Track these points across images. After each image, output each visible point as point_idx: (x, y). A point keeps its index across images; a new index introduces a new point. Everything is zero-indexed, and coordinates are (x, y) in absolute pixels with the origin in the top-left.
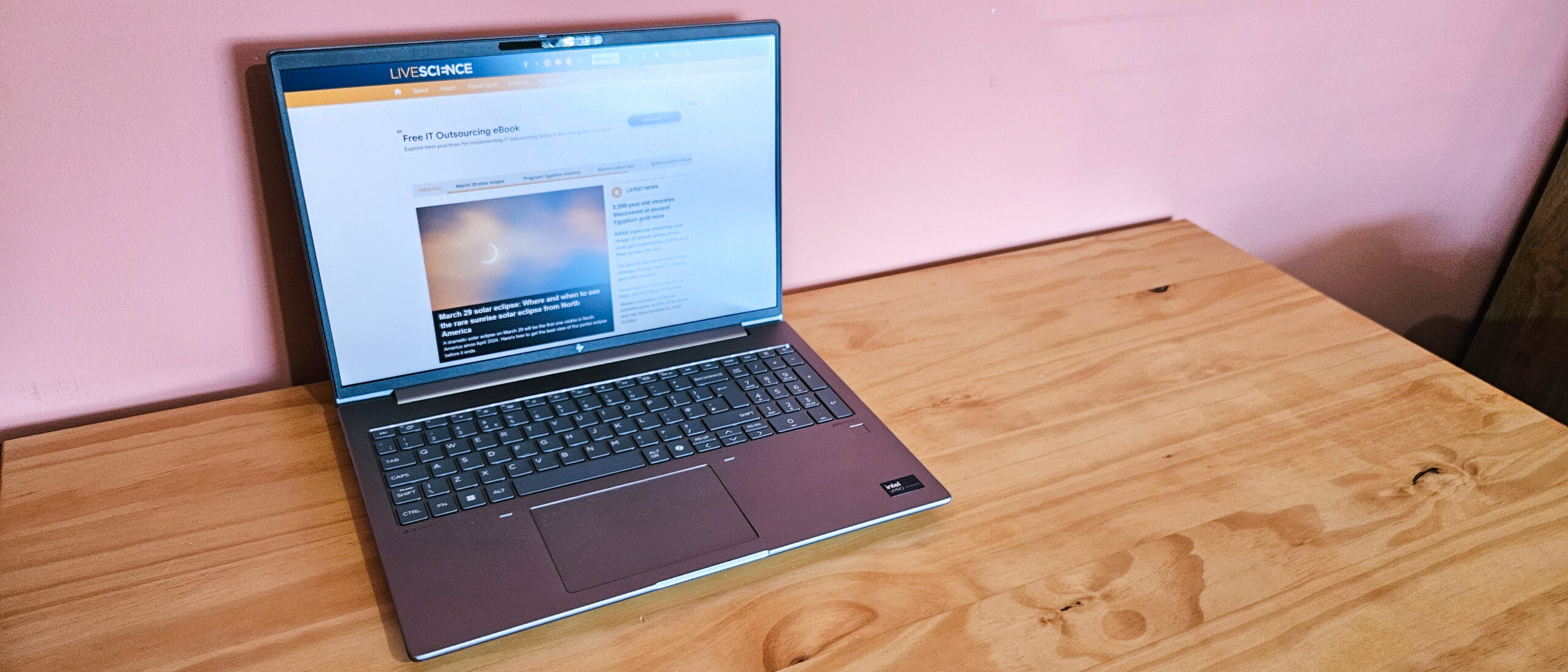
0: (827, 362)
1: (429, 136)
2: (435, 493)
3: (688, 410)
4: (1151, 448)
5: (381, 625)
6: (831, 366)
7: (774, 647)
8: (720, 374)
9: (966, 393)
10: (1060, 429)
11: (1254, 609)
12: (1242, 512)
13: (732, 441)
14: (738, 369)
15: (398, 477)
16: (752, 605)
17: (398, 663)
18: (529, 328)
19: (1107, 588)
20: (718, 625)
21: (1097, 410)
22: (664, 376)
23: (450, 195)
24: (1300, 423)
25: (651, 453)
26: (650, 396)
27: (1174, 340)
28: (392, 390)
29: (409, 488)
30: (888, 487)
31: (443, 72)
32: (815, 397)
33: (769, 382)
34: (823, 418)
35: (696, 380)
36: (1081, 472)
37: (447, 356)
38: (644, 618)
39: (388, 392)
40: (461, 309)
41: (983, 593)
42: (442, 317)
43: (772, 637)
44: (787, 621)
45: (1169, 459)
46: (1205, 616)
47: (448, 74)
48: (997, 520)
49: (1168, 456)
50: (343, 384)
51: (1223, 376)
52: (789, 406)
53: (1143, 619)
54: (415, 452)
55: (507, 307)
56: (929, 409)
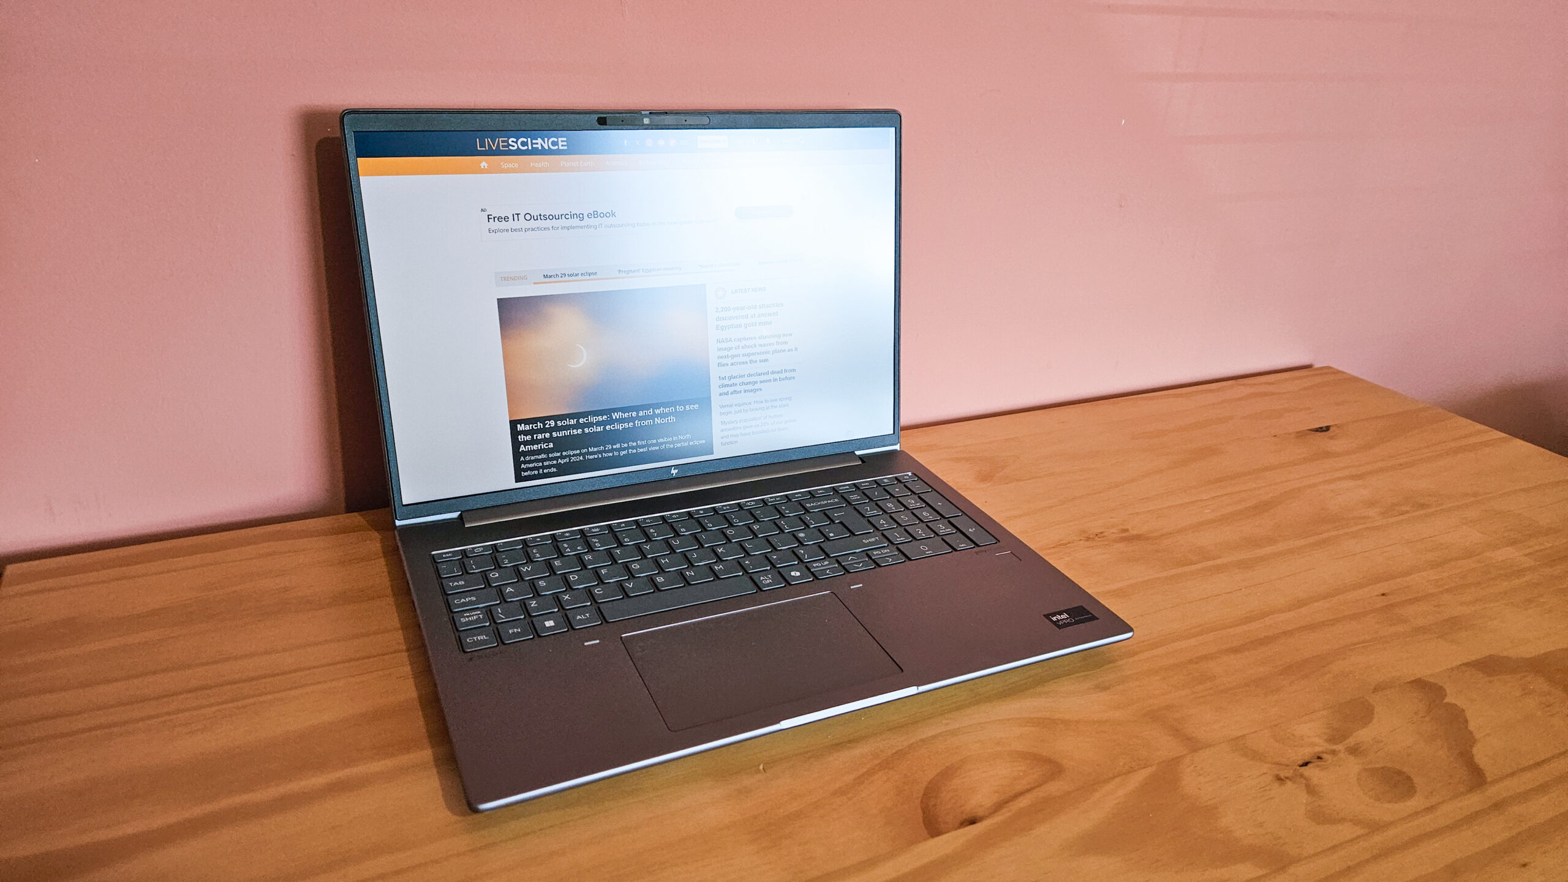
1: (516, 216)
2: (506, 618)
3: (802, 535)
4: (1360, 586)
5: (435, 771)
6: (963, 494)
7: (935, 805)
8: (836, 500)
9: (1122, 527)
10: (1245, 565)
11: (1546, 768)
12: (1494, 655)
13: (858, 568)
14: (855, 496)
15: (463, 600)
16: (900, 755)
17: (454, 818)
18: (618, 446)
19: (1351, 741)
20: (859, 777)
21: (1281, 546)
22: (771, 502)
23: (535, 285)
24: (1529, 562)
25: (762, 578)
26: (757, 520)
27: (1353, 477)
28: (460, 512)
29: (475, 613)
30: (1054, 619)
31: (534, 146)
32: (949, 525)
33: (893, 508)
34: (962, 545)
35: (808, 505)
36: (1281, 611)
37: (524, 474)
38: (765, 767)
39: (455, 515)
40: (543, 420)
41: (1194, 745)
42: (520, 427)
43: (931, 791)
44: (947, 774)
45: (1384, 597)
46: (1487, 774)
47: (540, 148)
48: (1190, 661)
49: (1383, 595)
50: (404, 504)
51: (1422, 512)
52: (920, 532)
53: (1409, 778)
54: (485, 576)
55: (594, 419)
56: (1082, 542)
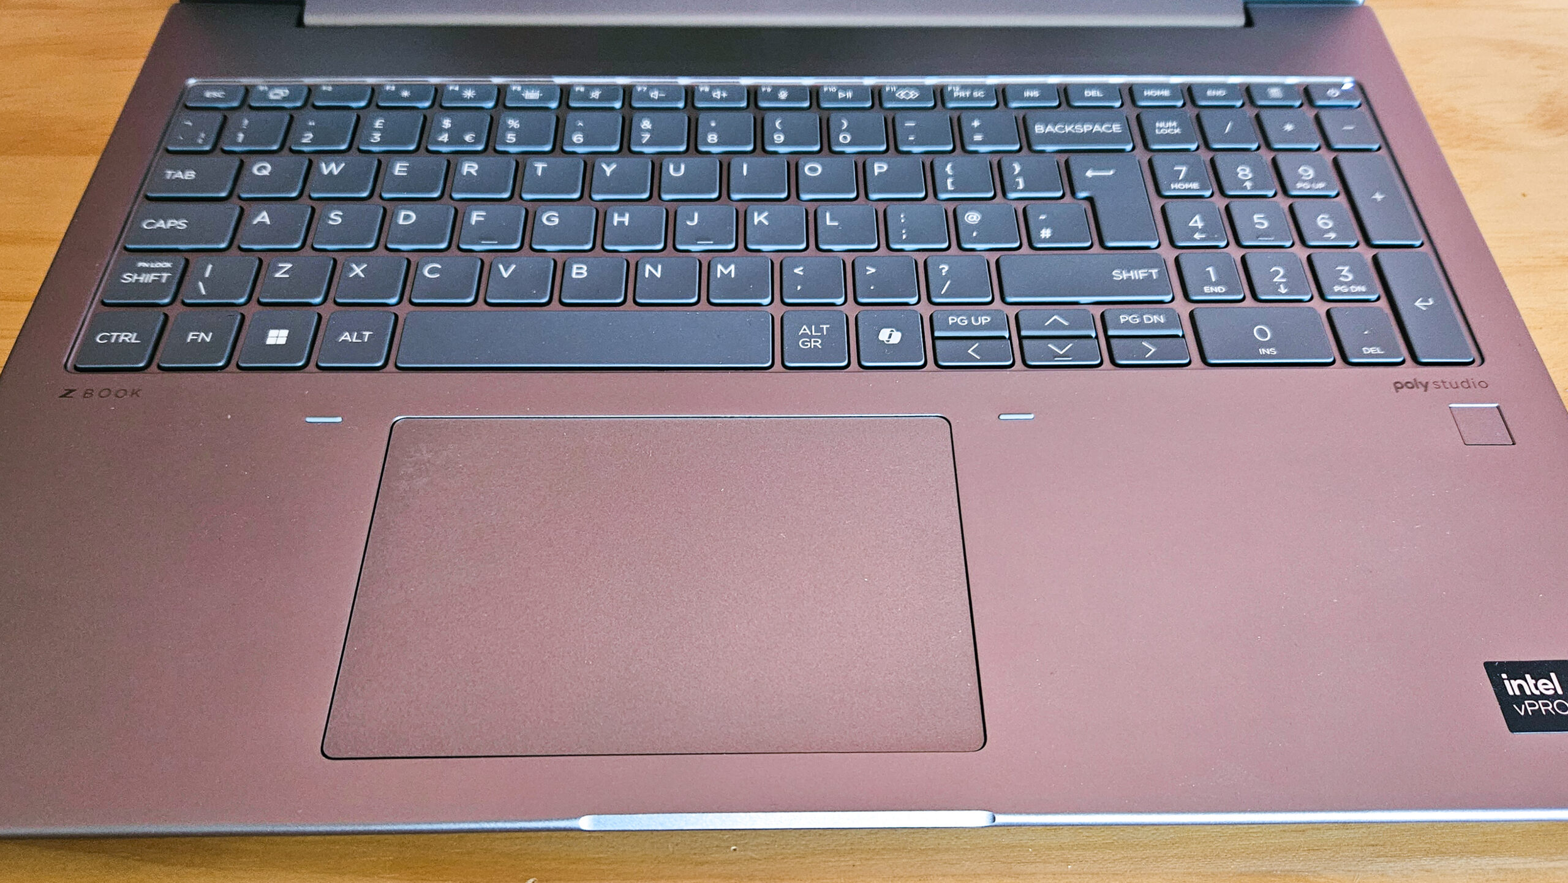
0: (1449, 154)
2: (209, 295)
3: (973, 217)
6: (1457, 172)
8: (1116, 128)
13: (1055, 356)
14: (1170, 124)
15: (160, 224)
25: (804, 330)
26: (893, 147)
29: (162, 264)
30: (1512, 687)
33: (1248, 184)
34: (1371, 350)
35: (1039, 129)
52: (1280, 275)
54: (244, 162)
